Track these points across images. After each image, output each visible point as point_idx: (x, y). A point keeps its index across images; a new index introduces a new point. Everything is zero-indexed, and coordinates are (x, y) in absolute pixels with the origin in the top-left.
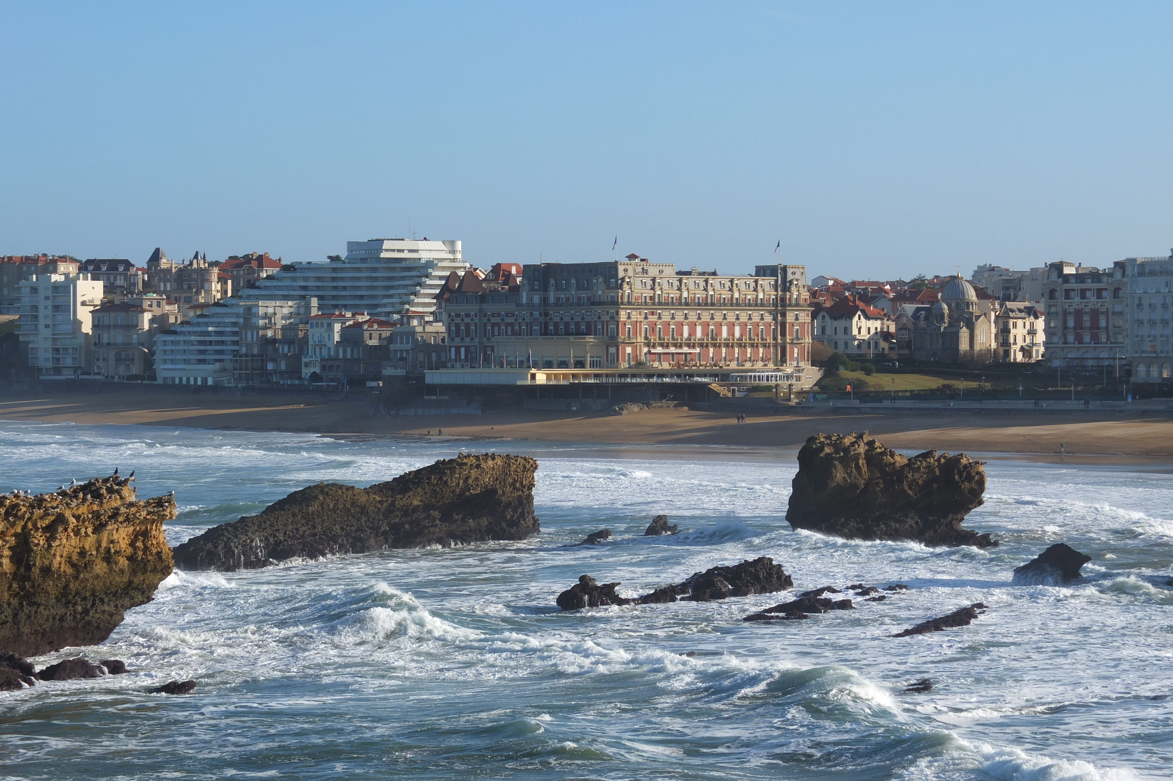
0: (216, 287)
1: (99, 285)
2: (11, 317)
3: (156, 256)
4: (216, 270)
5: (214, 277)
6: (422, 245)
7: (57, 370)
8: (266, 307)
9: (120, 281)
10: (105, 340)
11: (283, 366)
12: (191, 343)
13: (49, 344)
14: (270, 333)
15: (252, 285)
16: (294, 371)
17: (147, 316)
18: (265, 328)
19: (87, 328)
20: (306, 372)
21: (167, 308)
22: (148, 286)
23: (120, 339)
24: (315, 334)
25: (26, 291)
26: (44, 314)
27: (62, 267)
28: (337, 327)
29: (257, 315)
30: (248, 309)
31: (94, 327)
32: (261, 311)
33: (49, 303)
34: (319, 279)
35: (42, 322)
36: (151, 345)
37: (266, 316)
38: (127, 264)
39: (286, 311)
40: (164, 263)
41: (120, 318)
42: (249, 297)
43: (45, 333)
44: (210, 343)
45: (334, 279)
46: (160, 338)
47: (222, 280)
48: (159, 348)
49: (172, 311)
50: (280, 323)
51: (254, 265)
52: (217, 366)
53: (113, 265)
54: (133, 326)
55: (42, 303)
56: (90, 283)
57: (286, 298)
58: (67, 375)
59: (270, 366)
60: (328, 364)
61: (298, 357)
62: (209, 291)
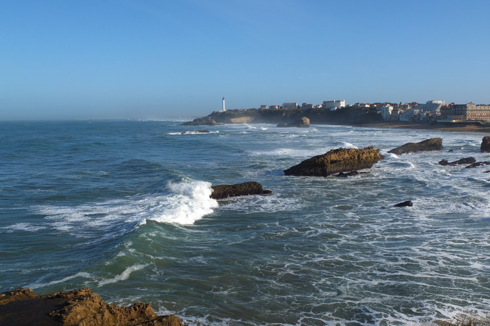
0: (409, 108)
1: (393, 107)
2: (380, 112)
3: (401, 103)
4: (409, 105)
5: (409, 106)
6: (438, 101)
7: (387, 119)
8: (415, 110)
9: (396, 107)
10: (393, 115)
11: (417, 119)
12: (405, 115)
13: (385, 116)
14: (416, 114)
15: (414, 107)
16: (419, 119)
17: (399, 112)
18: (415, 113)
20: (421, 120)
21: (402, 110)
22: (400, 107)
23: (395, 115)
24: (422, 114)
25: (382, 108)
27: (387, 105)
28: (425, 113)
29: (414, 112)
31: (392, 113)
32: (414, 111)
34: (423, 106)
35: (384, 113)
36: (399, 116)
37: (415, 112)
38: (397, 104)
39: (418, 111)
41: (395, 112)
42: (413, 109)
43: (385, 114)
44: (407, 115)
45: (425, 106)
49: (402, 111)
50: (417, 113)
51: (414, 104)
52: (408, 119)
53: (395, 104)
54: (397, 113)
55: (385, 110)
56: (391, 107)
57: (418, 109)
59: (415, 119)
60: (424, 119)
62: (408, 108)
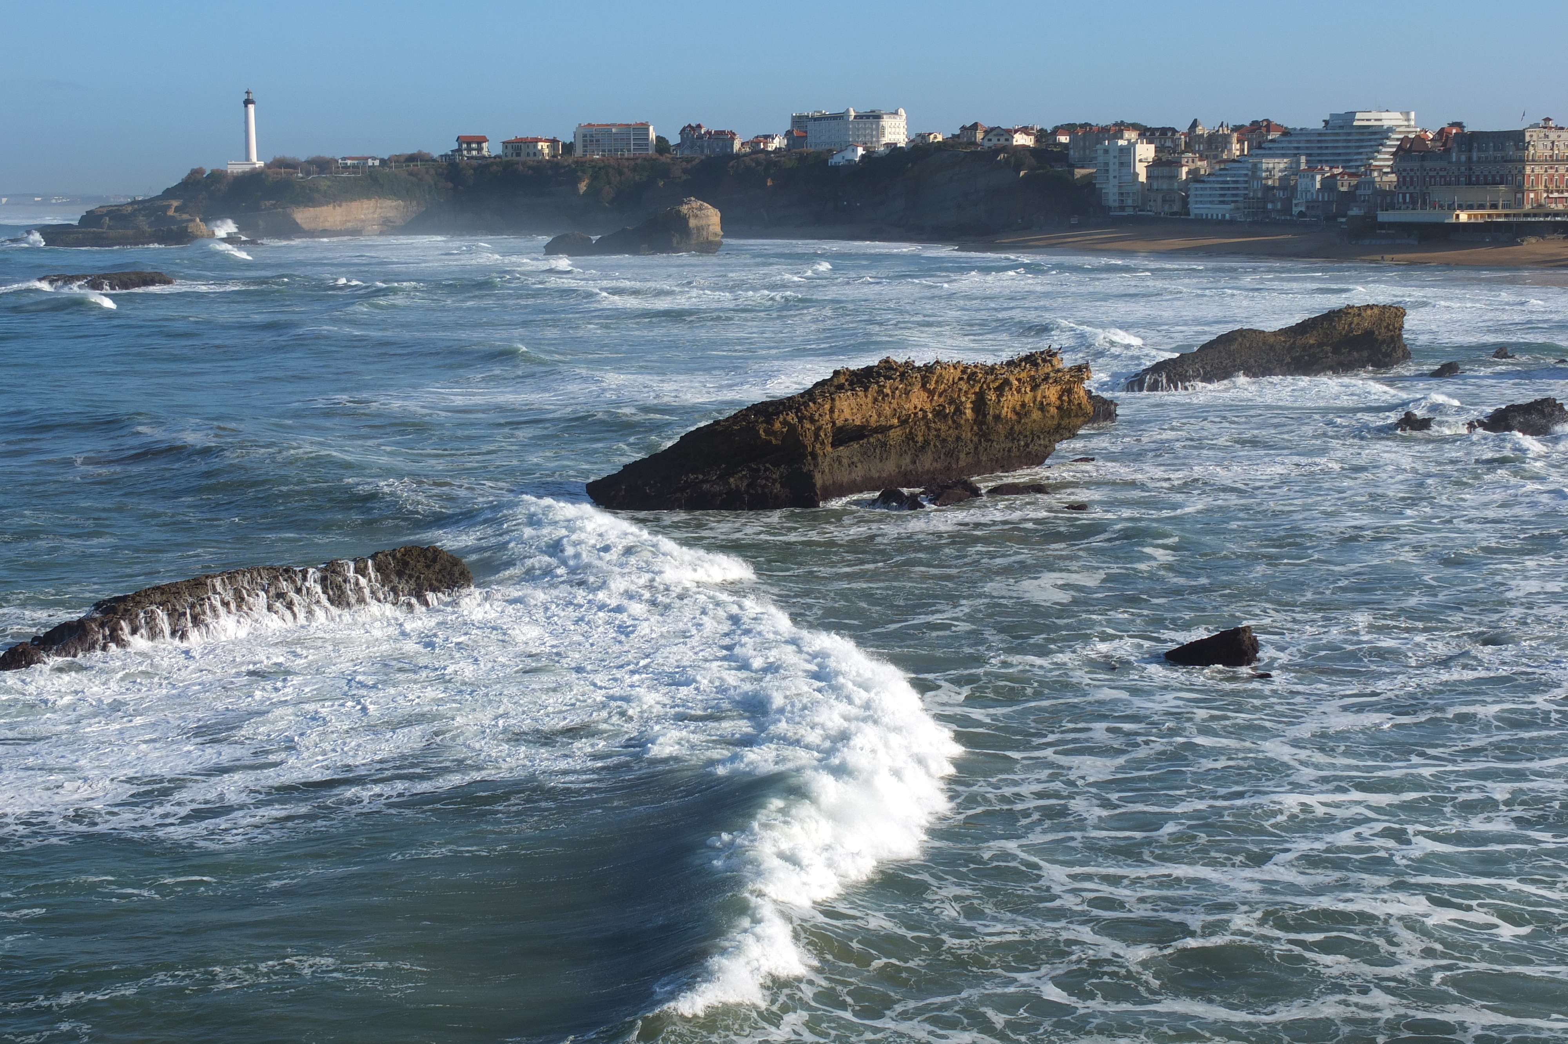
0: (1235, 148)
1: (1152, 146)
2: (1091, 171)
3: (1195, 124)
4: (1235, 135)
5: (1234, 140)
6: (1384, 115)
7: (1122, 208)
8: (1268, 163)
9: (1169, 143)
10: (1155, 187)
11: (1279, 206)
12: (1215, 189)
13: (1116, 190)
14: (1270, 182)
15: (1260, 147)
16: (1287, 210)
17: (1185, 170)
18: (1267, 178)
19: (1142, 178)
20: (1295, 210)
21: (1199, 163)
22: (1189, 147)
23: (1165, 187)
24: (1302, 183)
25: (1100, 152)
26: (1113, 168)
27: (1127, 135)
28: (1318, 178)
29: (1261, 170)
30: (1255, 165)
31: (1148, 177)
32: (1264, 166)
33: (1116, 161)
34: (1308, 141)
35: (1112, 175)
36: (1187, 190)
37: (1267, 170)
38: (1174, 131)
39: (1282, 166)
40: (1199, 131)
41: (1165, 171)
42: (1257, 155)
43: (1113, 182)
44: (1229, 189)
45: (1319, 141)
46: (1192, 185)
47: (1240, 141)
48: (1192, 193)
49: (1203, 166)
50: (1278, 175)
51: (1264, 130)
52: (1232, 205)
53: (1164, 131)
54: (1175, 177)
55: (1112, 161)
56: (1145, 146)
57: (1284, 156)
58: (1129, 212)
59: (1270, 206)
60: (1311, 205)
61: (1290, 200)
62: (1230, 150)
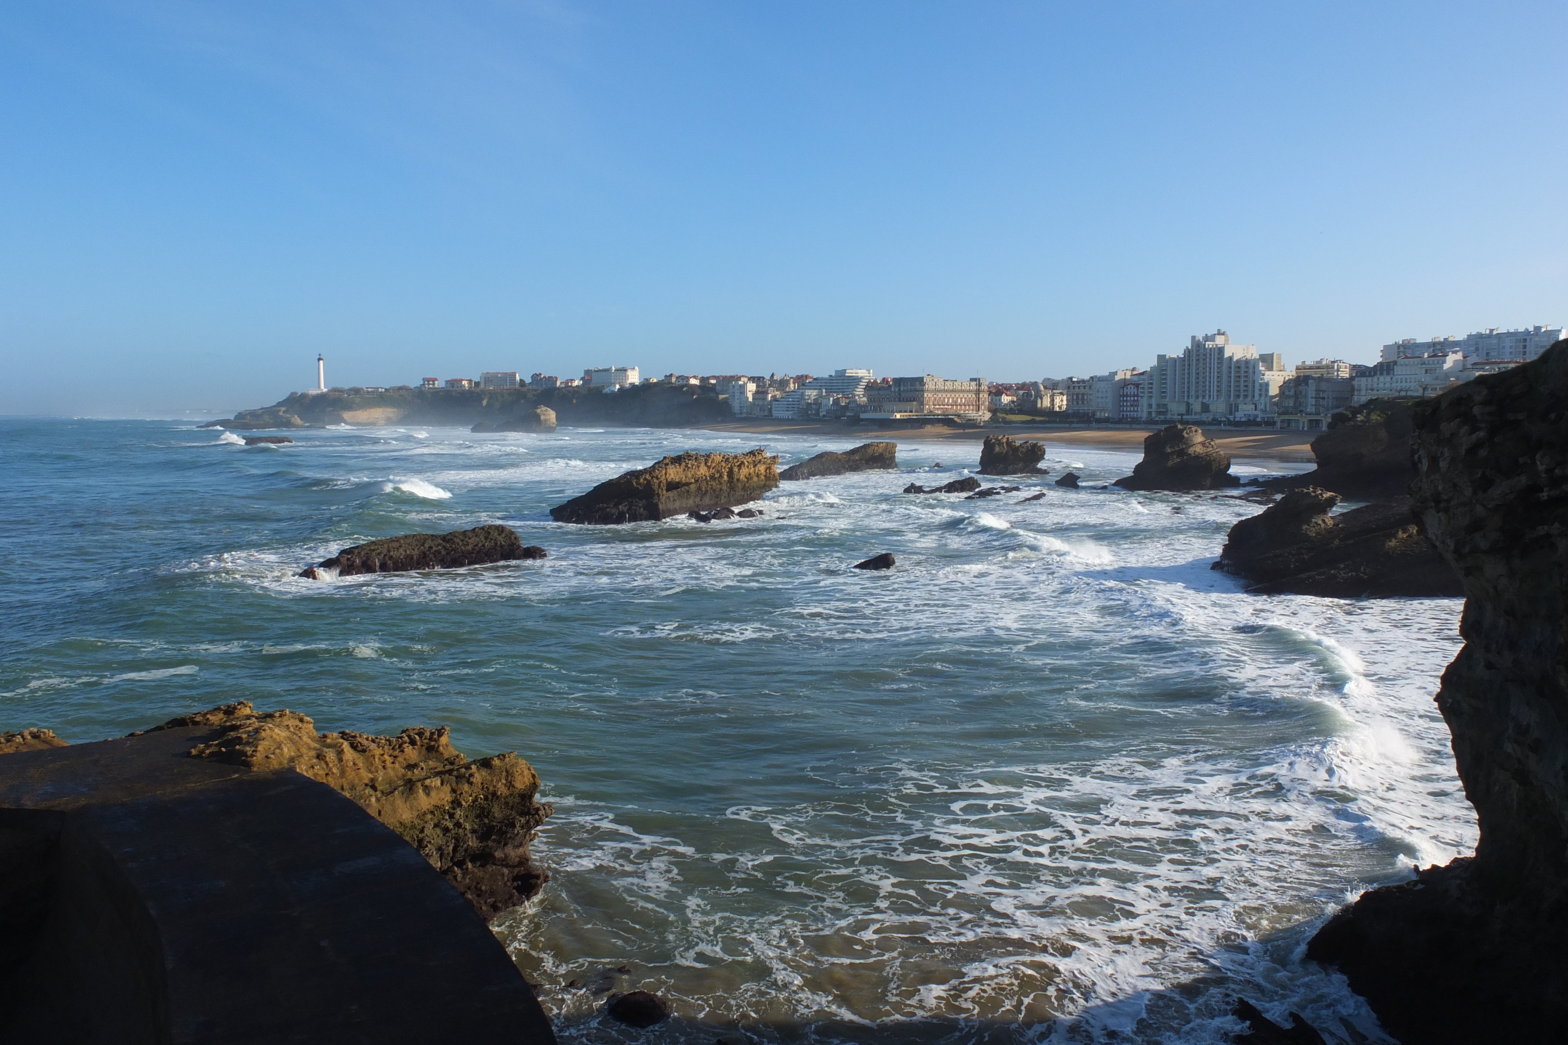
0: (792, 385)
1: (755, 385)
2: (726, 396)
3: (773, 375)
4: (792, 380)
5: (791, 382)
6: (859, 371)
7: (741, 413)
8: (808, 392)
9: (761, 384)
10: (756, 404)
11: (814, 412)
12: (784, 404)
13: (738, 405)
14: (809, 401)
15: (803, 385)
16: (817, 414)
17: (770, 396)
18: (808, 399)
19: (750, 399)
20: (821, 414)
21: (776, 393)
22: (770, 386)
23: (761, 403)
24: (824, 402)
25: (731, 387)
26: (737, 396)
27: (742, 379)
28: (831, 399)
29: (805, 395)
30: (802, 393)
31: (753, 399)
33: (738, 391)
34: (825, 383)
35: (736, 398)
36: (771, 405)
37: (808, 395)
38: (763, 378)
39: (815, 394)
40: (775, 378)
41: (761, 396)
42: (803, 389)
43: (737, 401)
44: (790, 404)
45: (830, 383)
46: (774, 403)
47: (794, 383)
48: (773, 406)
49: (778, 393)
50: (813, 398)
51: (804, 378)
52: (792, 412)
53: (759, 378)
54: (765, 399)
55: (736, 391)
56: (751, 384)
57: (815, 389)
58: (744, 415)
59: (809, 412)
60: (828, 411)
61: (818, 409)
62: (790, 387)
